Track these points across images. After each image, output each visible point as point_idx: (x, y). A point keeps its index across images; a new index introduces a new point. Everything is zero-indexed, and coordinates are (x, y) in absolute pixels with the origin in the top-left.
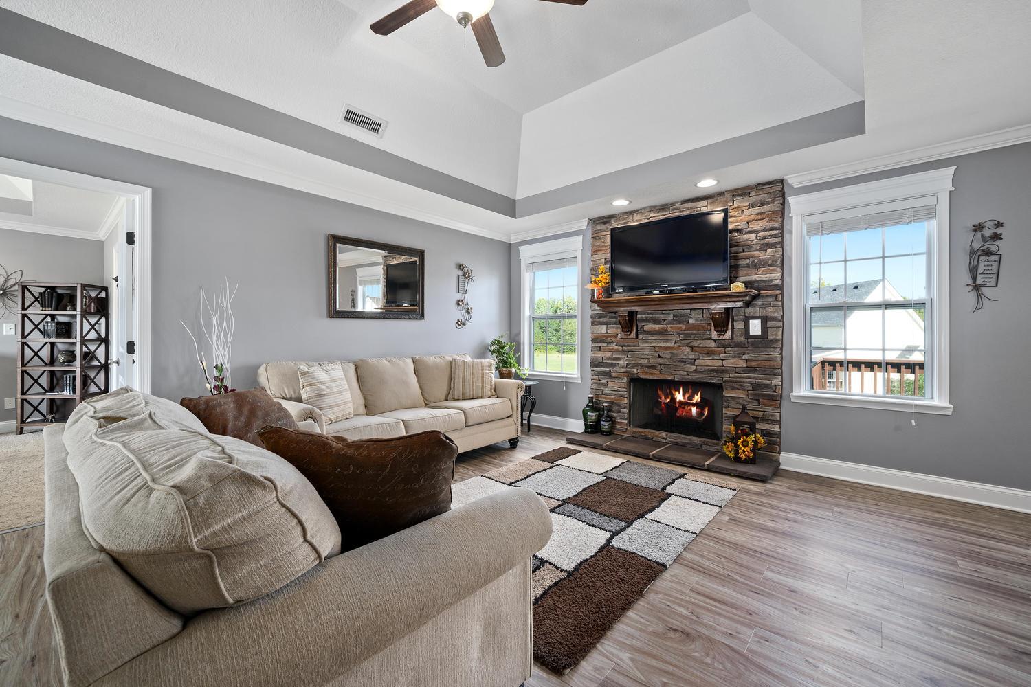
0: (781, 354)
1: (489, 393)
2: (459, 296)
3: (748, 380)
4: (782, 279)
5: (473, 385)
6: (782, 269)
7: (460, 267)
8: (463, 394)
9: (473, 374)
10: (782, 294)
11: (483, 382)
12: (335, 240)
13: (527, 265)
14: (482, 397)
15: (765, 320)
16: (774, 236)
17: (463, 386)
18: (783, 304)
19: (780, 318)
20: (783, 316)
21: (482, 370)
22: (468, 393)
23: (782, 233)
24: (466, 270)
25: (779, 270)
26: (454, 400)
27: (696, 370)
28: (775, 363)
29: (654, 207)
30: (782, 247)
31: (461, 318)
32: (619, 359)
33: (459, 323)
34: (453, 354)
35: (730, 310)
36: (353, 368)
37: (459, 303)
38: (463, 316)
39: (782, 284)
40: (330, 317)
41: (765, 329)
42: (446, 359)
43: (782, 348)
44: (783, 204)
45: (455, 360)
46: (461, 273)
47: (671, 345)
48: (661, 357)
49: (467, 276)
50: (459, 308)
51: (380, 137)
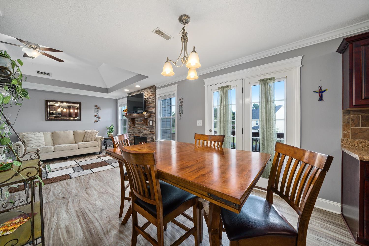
0: (155, 130)
1: (94, 140)
2: (96, 114)
3: (150, 137)
4: (155, 111)
5: (89, 138)
6: (155, 108)
7: (96, 106)
8: (86, 140)
9: (90, 135)
10: (155, 114)
11: (92, 137)
12: (47, 101)
13: (120, 105)
14: (91, 141)
15: (152, 121)
16: (154, 100)
17: (86, 138)
18: (155, 117)
19: (155, 121)
20: (155, 120)
21: (93, 134)
22: (88, 139)
23: (155, 99)
24: (98, 107)
25: (154, 108)
26: (84, 142)
27: (143, 134)
28: (154, 132)
29: (137, 91)
30: (155, 103)
31: (96, 120)
32: (132, 131)
33: (95, 121)
34: (87, 130)
35: (147, 118)
36: (50, 133)
37: (95, 116)
38: (97, 119)
39: (155, 112)
40: (46, 120)
41: (152, 123)
42: (84, 131)
43: (155, 128)
44: (155, 91)
45: (87, 131)
46: (96, 108)
47: (139, 127)
48: (138, 130)
49: (98, 109)
50: (95, 117)
51: (51, 76)
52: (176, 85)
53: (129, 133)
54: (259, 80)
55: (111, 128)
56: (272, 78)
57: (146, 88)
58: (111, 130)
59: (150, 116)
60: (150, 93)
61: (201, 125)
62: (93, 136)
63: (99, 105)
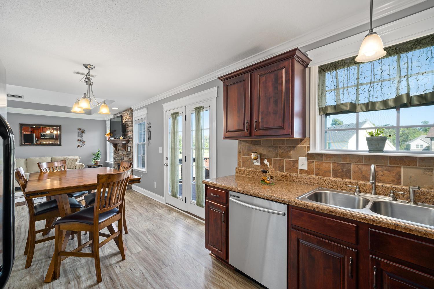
0: (133, 157)
1: (73, 167)
2: (79, 138)
4: (133, 135)
6: (133, 133)
7: (79, 129)
9: (69, 162)
10: (133, 140)
12: (21, 125)
14: (70, 168)
15: (130, 147)
16: (131, 123)
18: (133, 143)
20: (133, 146)
21: (73, 161)
23: (133, 122)
24: (82, 130)
25: (132, 133)
28: (131, 159)
30: (133, 126)
32: (116, 158)
33: (79, 146)
34: (67, 156)
35: (126, 144)
36: (24, 160)
37: (79, 140)
38: (80, 144)
39: (133, 137)
40: (20, 146)
41: (130, 149)
42: (64, 158)
43: (133, 155)
44: (132, 114)
45: (67, 158)
46: (80, 131)
47: (121, 153)
48: (120, 157)
49: (83, 132)
50: (79, 142)
51: (23, 99)
52: (146, 109)
53: (114, 160)
54: (194, 109)
55: (97, 154)
56: (202, 107)
57: (126, 110)
58: (96, 156)
59: (128, 141)
60: (129, 116)
61: (162, 152)
62: (73, 163)
63: (82, 128)
